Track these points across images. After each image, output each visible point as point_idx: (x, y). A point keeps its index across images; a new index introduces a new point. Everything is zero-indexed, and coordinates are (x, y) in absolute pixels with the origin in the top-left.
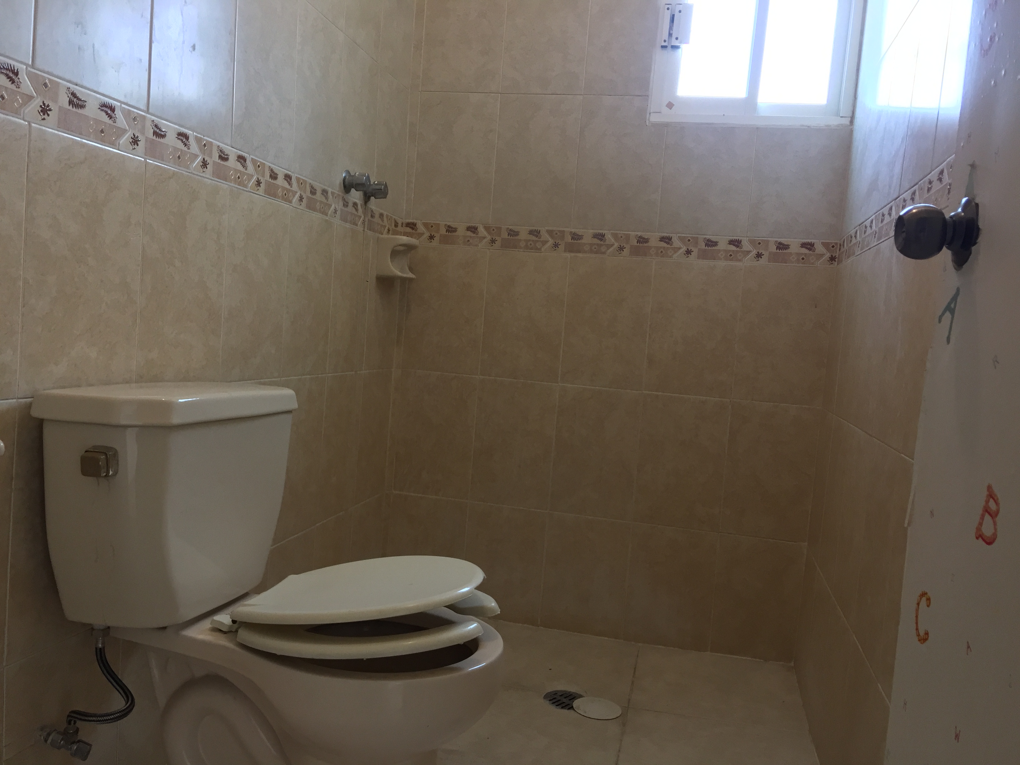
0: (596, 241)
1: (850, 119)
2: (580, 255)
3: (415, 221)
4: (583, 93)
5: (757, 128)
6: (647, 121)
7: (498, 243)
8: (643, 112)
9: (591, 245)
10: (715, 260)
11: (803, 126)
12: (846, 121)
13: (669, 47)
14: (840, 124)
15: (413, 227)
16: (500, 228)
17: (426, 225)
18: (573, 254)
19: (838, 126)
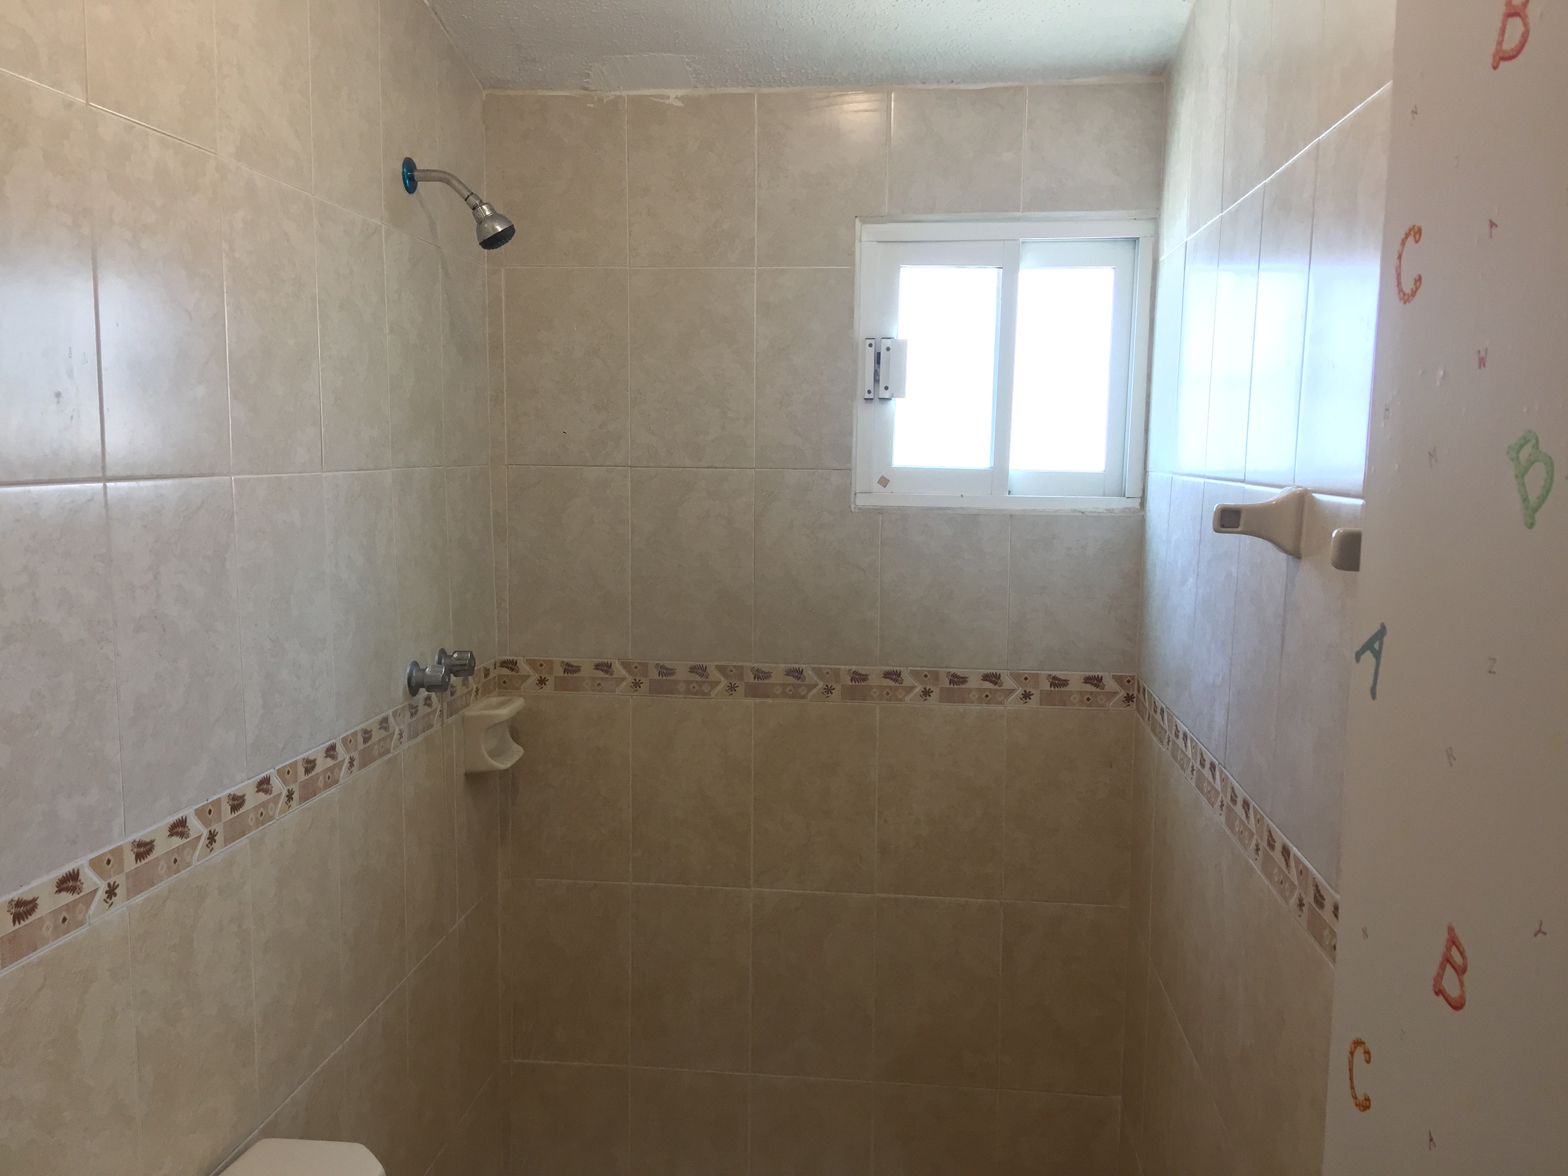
0: (791, 680)
1: (1139, 500)
2: (769, 701)
3: (515, 658)
4: (754, 466)
5: (1011, 515)
6: (852, 506)
7: (645, 686)
8: (845, 493)
9: (784, 686)
10: (964, 703)
11: (1075, 511)
12: (1136, 504)
13: (876, 400)
14: (1127, 508)
15: (513, 667)
16: (646, 665)
17: (532, 663)
18: (758, 700)
19: (1123, 511)
